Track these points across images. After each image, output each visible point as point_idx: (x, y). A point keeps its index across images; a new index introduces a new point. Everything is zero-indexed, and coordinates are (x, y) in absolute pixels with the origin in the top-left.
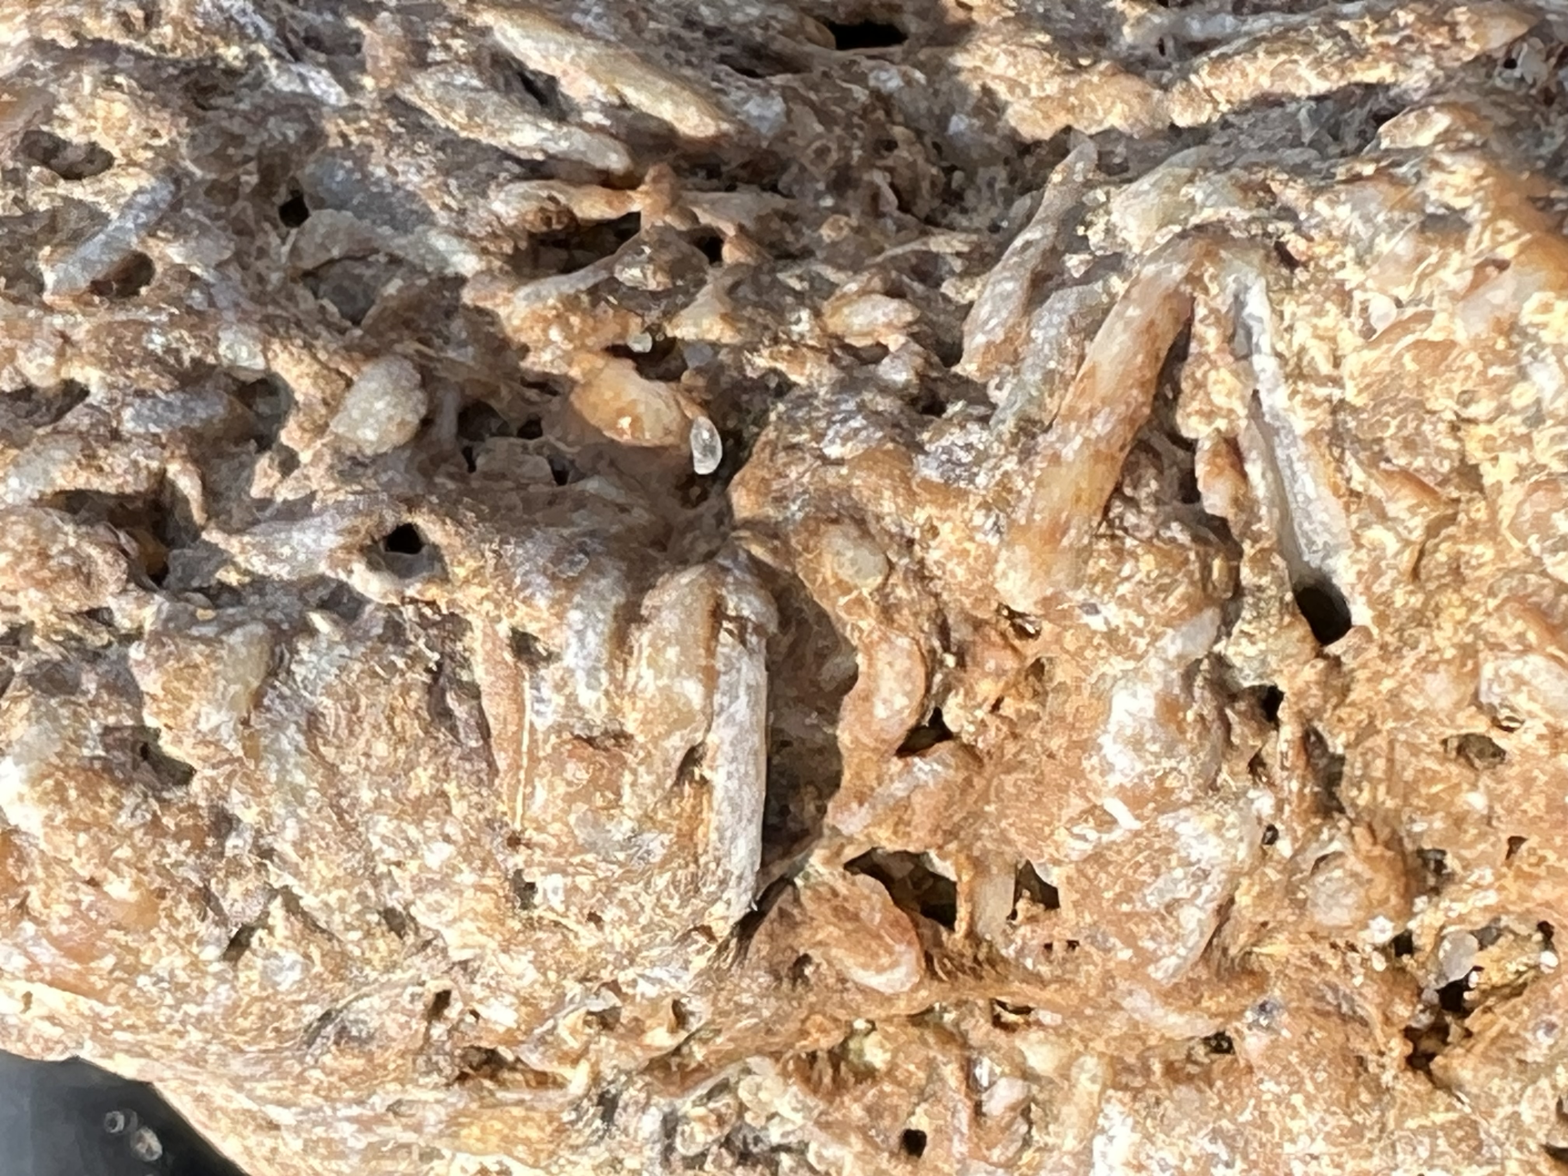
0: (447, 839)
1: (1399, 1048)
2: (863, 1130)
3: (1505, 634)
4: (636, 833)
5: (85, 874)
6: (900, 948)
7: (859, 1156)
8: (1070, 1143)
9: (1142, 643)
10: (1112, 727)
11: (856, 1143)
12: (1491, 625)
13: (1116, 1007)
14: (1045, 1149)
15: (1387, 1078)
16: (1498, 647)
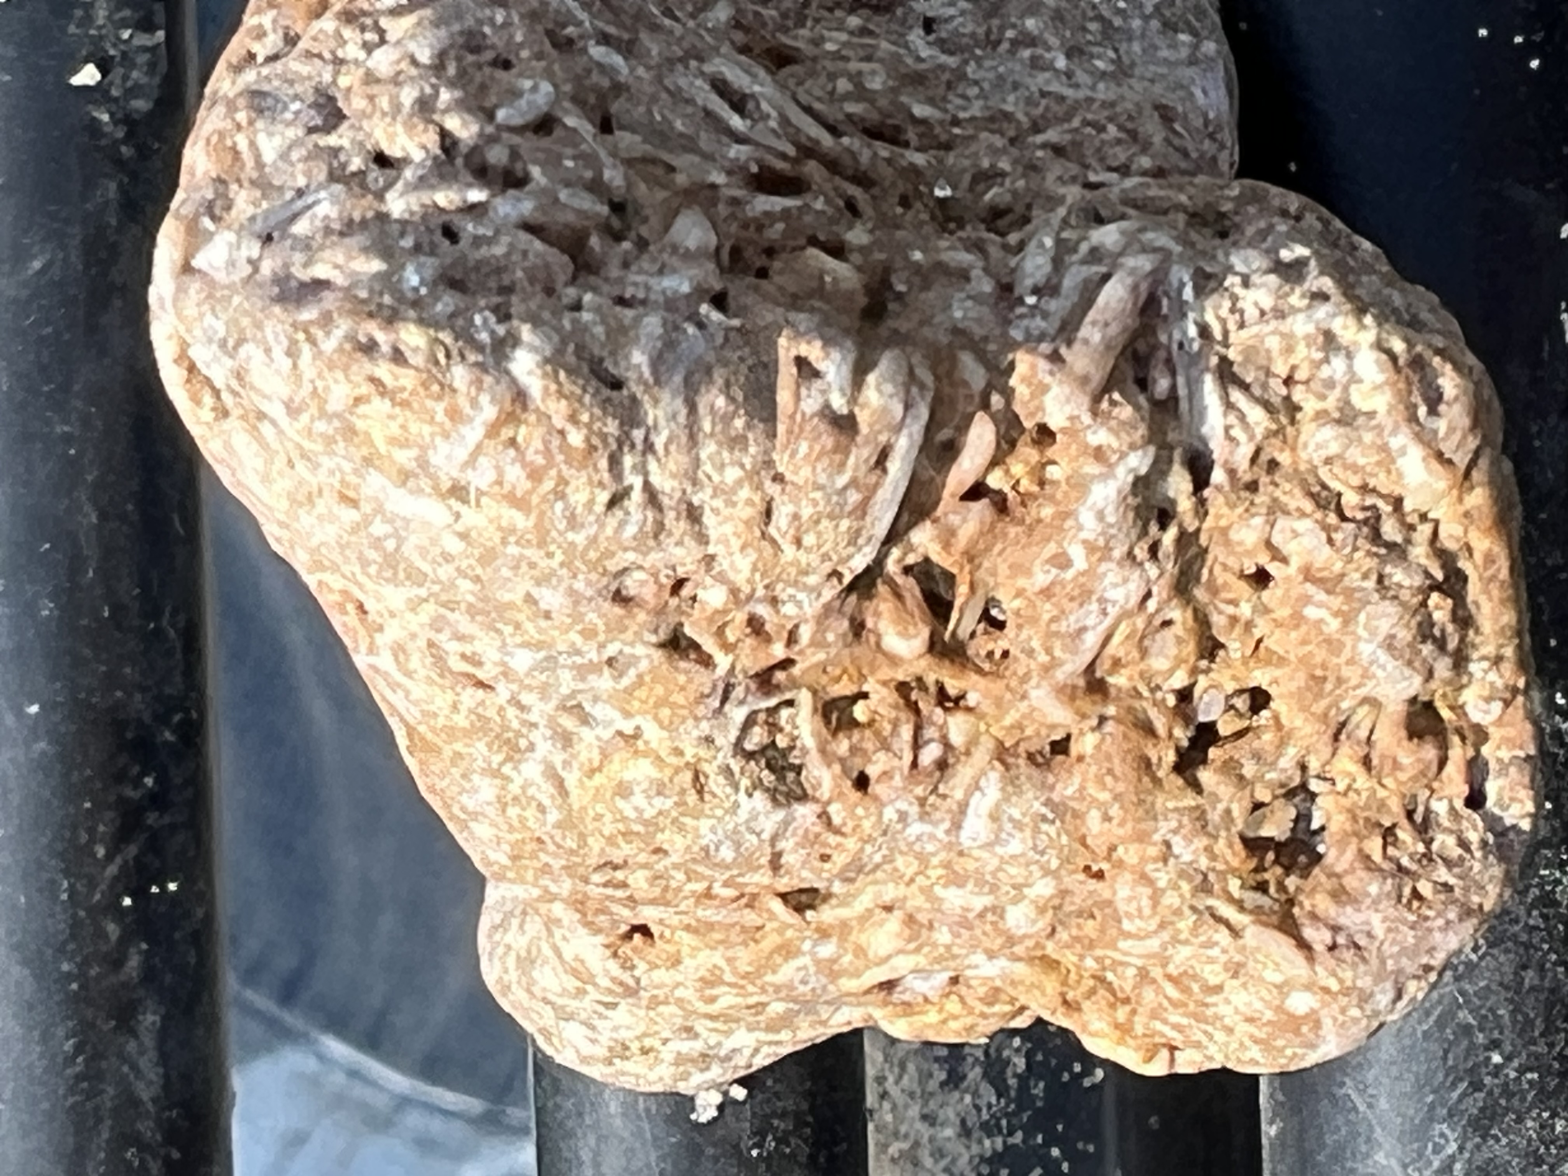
0: (742, 466)
1: (1171, 757)
2: (842, 761)
3: (1292, 505)
4: (845, 488)
5: (559, 426)
6: (920, 625)
7: (834, 778)
8: (959, 794)
9: (1114, 458)
10: (1089, 502)
11: (837, 768)
12: (1284, 499)
13: (1024, 697)
14: (944, 797)
15: (1161, 774)
16: (1287, 513)
